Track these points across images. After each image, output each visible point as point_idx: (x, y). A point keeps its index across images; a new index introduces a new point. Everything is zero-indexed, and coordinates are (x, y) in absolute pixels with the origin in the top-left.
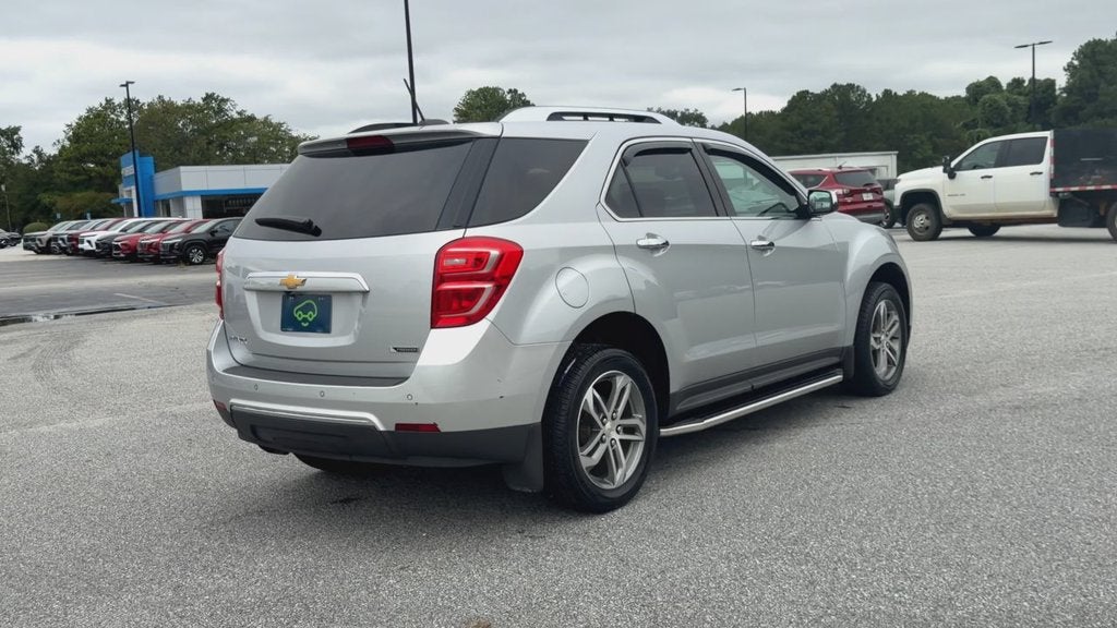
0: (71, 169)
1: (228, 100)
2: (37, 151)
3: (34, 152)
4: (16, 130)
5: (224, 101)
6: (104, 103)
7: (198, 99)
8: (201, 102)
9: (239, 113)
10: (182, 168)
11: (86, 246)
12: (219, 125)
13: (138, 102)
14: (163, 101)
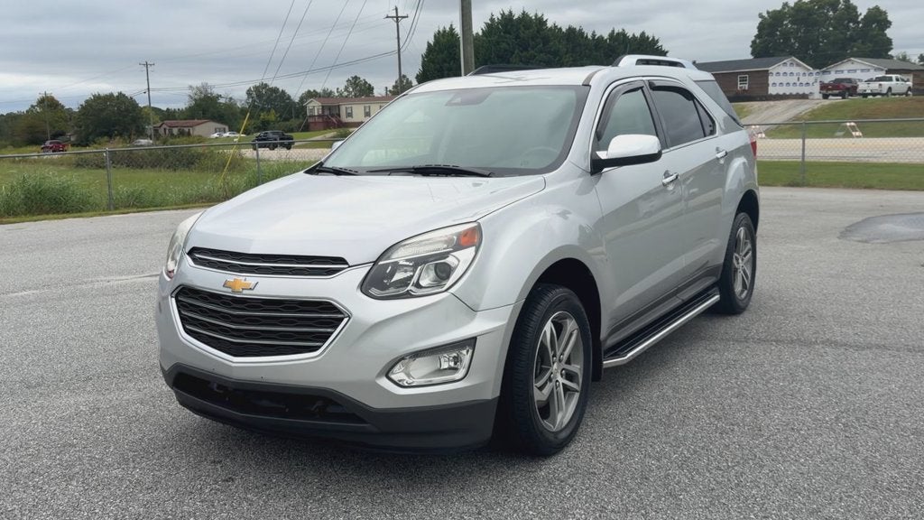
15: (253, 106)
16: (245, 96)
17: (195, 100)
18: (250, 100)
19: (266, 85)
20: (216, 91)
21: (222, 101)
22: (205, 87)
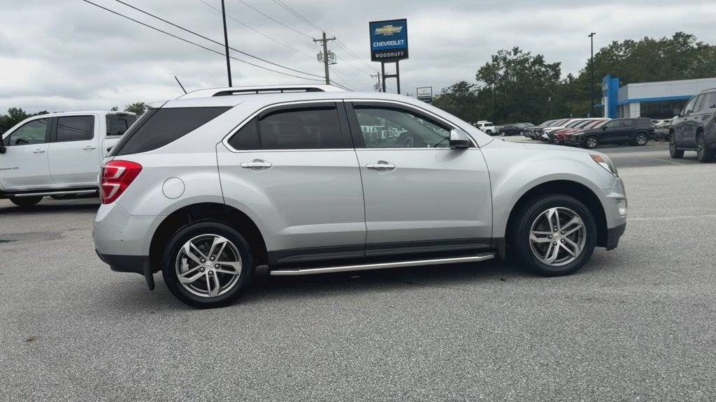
0: (585, 86)
1: (691, 36)
2: (570, 76)
3: (568, 77)
4: (558, 65)
5: (688, 36)
6: (611, 44)
7: (670, 37)
8: (672, 39)
9: (697, 44)
10: (629, 85)
11: (545, 136)
12: (683, 53)
13: (633, 42)
14: (648, 40)
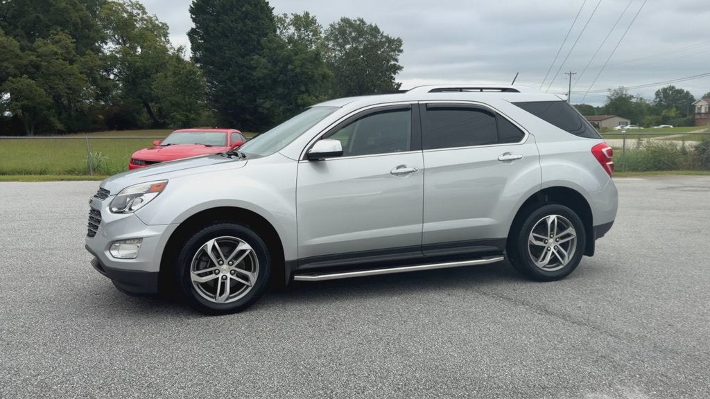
15: (659, 105)
16: (654, 96)
17: (611, 100)
18: (658, 100)
19: (673, 87)
20: (630, 93)
21: (634, 100)
22: (621, 89)
